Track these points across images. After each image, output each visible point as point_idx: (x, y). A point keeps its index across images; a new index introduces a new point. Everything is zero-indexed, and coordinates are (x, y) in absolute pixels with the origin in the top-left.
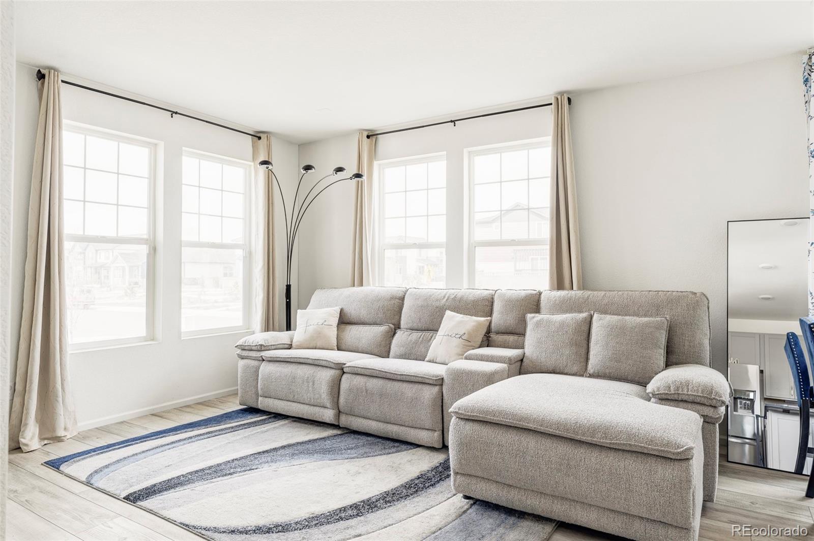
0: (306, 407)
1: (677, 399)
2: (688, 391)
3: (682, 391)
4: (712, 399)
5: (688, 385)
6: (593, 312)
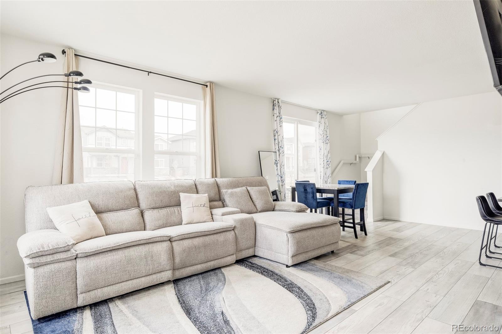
0: (143, 279)
6: (246, 186)
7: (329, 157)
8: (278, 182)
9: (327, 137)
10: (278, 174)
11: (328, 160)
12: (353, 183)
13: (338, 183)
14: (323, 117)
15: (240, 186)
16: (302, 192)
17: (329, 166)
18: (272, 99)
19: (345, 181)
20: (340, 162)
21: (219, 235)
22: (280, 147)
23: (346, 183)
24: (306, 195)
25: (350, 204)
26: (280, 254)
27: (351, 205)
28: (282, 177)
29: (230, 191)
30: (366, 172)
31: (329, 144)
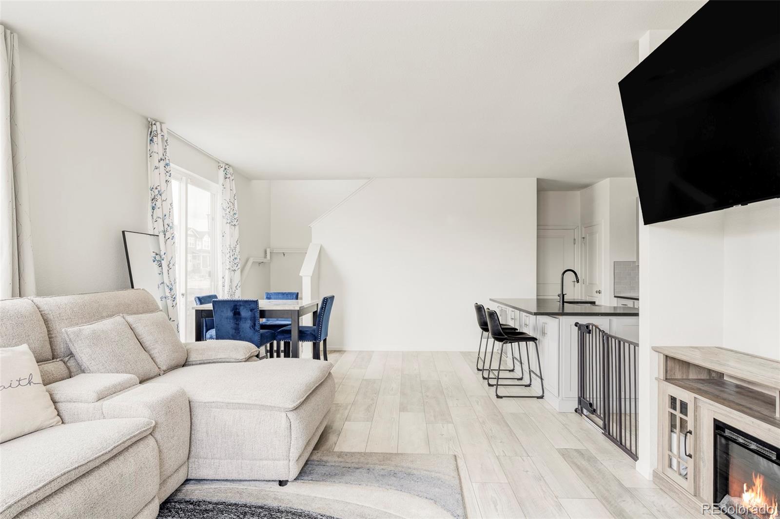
6: (121, 314)
7: (237, 251)
8: (164, 299)
9: (235, 214)
10: (163, 283)
11: (236, 256)
12: (294, 296)
13: (265, 297)
14: (228, 176)
15: (104, 314)
16: (227, 318)
17: (238, 267)
18: (147, 119)
19: (280, 293)
21: (121, 458)
22: (166, 226)
23: (280, 296)
24: (238, 324)
25: (312, 334)
26: (265, 462)
27: (315, 335)
28: (171, 289)
29: (87, 329)
30: (302, 277)
31: (236, 228)
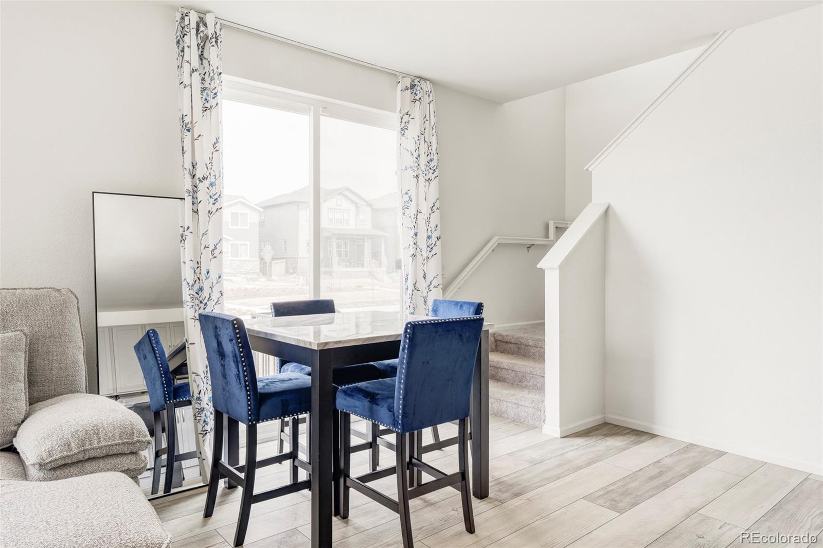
1: (82, 459)
2: (99, 442)
3: (90, 444)
4: (134, 444)
5: (98, 432)
7: (433, 225)
9: (431, 160)
11: (430, 234)
14: (417, 98)
20: (488, 242)
22: (199, 182)
25: (390, 409)
30: (543, 271)
31: (434, 184)
